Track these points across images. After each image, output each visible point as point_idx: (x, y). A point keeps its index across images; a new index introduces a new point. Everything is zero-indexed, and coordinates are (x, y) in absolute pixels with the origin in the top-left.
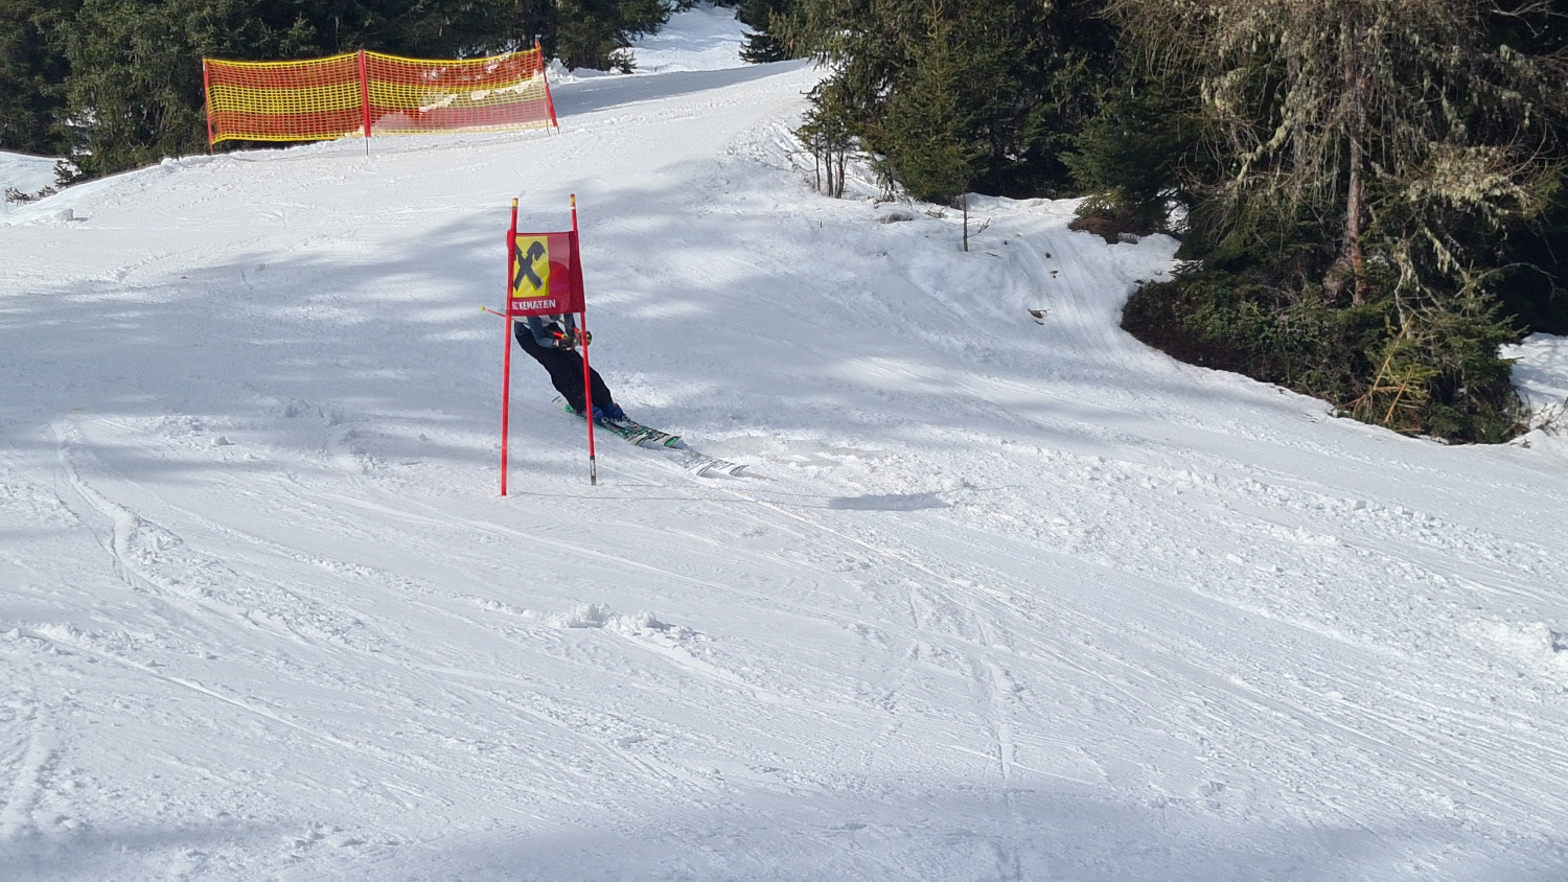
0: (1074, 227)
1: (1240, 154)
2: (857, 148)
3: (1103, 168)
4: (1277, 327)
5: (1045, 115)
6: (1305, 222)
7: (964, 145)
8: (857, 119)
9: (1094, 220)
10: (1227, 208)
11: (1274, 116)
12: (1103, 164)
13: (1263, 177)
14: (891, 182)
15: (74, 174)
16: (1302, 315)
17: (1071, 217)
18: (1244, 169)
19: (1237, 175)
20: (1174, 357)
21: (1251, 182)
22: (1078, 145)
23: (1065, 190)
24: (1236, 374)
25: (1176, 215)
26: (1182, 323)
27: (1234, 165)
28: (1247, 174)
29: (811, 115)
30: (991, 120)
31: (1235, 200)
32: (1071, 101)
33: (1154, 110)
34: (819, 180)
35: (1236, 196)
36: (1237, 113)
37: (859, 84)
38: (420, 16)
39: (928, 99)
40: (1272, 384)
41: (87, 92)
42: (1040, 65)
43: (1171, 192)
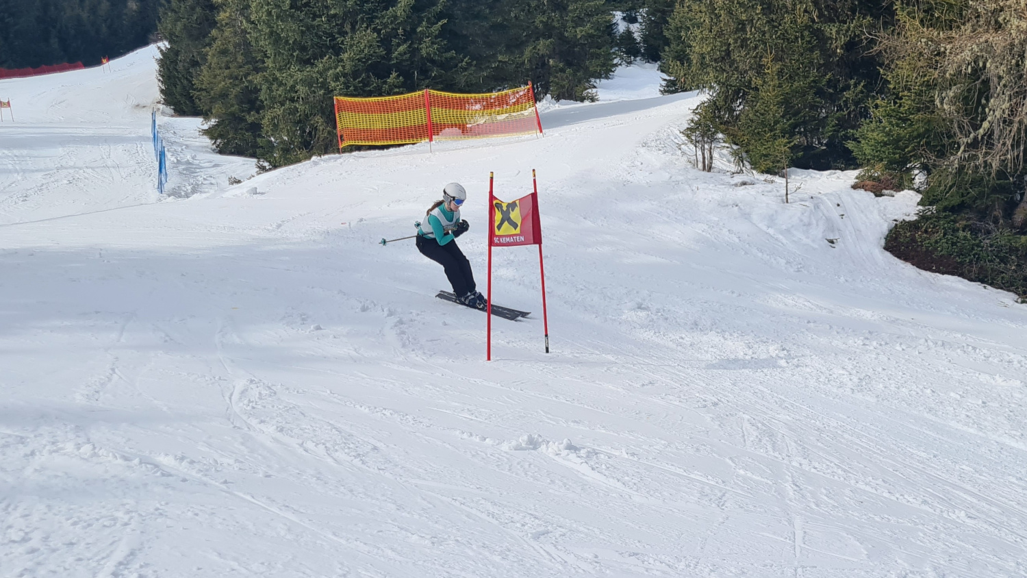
0: (855, 187)
1: (960, 138)
2: (722, 141)
3: (873, 150)
4: (983, 247)
5: (838, 119)
6: (1002, 181)
7: (787, 138)
8: (721, 123)
9: (868, 182)
10: (951, 173)
11: (981, 114)
12: (873, 147)
13: (974, 153)
14: (742, 162)
15: (267, 168)
16: (999, 240)
17: (853, 181)
18: (962, 148)
19: (957, 152)
20: (917, 267)
21: (966, 156)
22: (858, 136)
23: (851, 165)
24: (956, 277)
25: (919, 178)
26: (922, 246)
27: (956, 146)
28: (965, 151)
29: (692, 121)
30: (804, 123)
31: (956, 168)
32: (854, 110)
33: (906, 114)
34: (697, 161)
35: (957, 166)
36: (958, 113)
37: (724, 103)
38: (465, 69)
39: (765, 110)
40: (979, 283)
41: (273, 119)
42: (835, 88)
43: (916, 164)
